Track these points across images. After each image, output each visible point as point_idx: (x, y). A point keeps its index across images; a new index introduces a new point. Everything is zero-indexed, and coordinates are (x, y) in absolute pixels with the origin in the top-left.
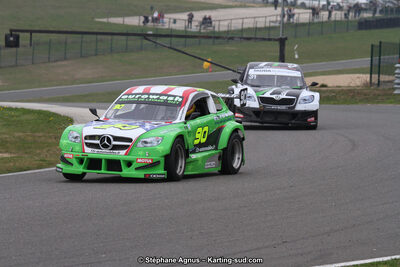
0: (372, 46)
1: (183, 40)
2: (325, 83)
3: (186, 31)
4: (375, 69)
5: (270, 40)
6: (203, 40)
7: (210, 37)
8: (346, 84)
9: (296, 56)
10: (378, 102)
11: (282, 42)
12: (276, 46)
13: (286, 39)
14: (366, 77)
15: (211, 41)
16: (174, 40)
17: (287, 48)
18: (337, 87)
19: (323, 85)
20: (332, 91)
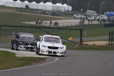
0: (110, 32)
1: (49, 29)
2: (95, 44)
4: (111, 39)
5: (77, 30)
6: (55, 29)
7: (58, 29)
8: (101, 44)
9: (86, 35)
10: (112, 50)
11: (81, 30)
12: (79, 32)
13: (82, 29)
14: (108, 42)
16: (46, 29)
17: (83, 32)
18: (98, 45)
19: (94, 45)
20: (97, 46)
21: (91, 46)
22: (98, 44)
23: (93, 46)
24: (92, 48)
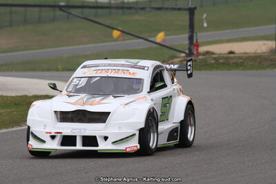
1: (93, 11)
2: (233, 50)
3: (97, 2)
5: (179, 9)
6: (113, 11)
7: (122, 8)
8: (253, 51)
9: (205, 25)
11: (192, 11)
12: (186, 16)
13: (195, 8)
14: (272, 44)
15: (120, 11)
16: (86, 11)
17: (196, 17)
18: (244, 53)
19: (231, 53)
20: (240, 58)
21: (223, 58)
22: (242, 51)
23: (227, 58)
24: (223, 63)
